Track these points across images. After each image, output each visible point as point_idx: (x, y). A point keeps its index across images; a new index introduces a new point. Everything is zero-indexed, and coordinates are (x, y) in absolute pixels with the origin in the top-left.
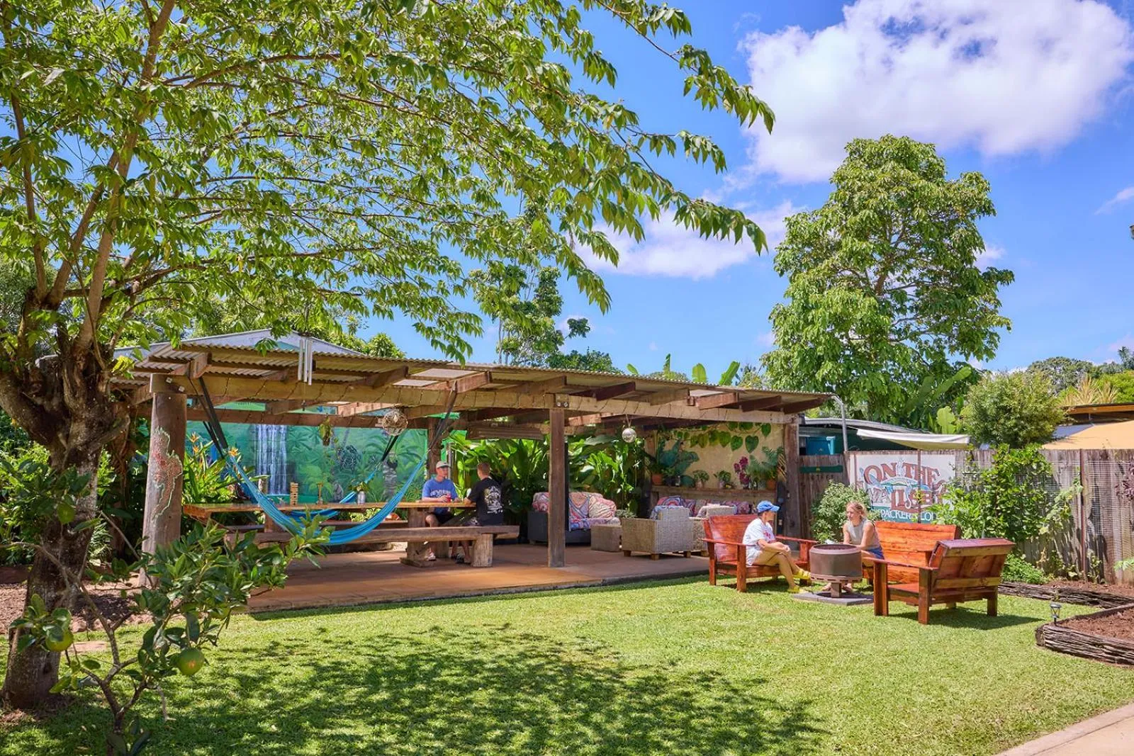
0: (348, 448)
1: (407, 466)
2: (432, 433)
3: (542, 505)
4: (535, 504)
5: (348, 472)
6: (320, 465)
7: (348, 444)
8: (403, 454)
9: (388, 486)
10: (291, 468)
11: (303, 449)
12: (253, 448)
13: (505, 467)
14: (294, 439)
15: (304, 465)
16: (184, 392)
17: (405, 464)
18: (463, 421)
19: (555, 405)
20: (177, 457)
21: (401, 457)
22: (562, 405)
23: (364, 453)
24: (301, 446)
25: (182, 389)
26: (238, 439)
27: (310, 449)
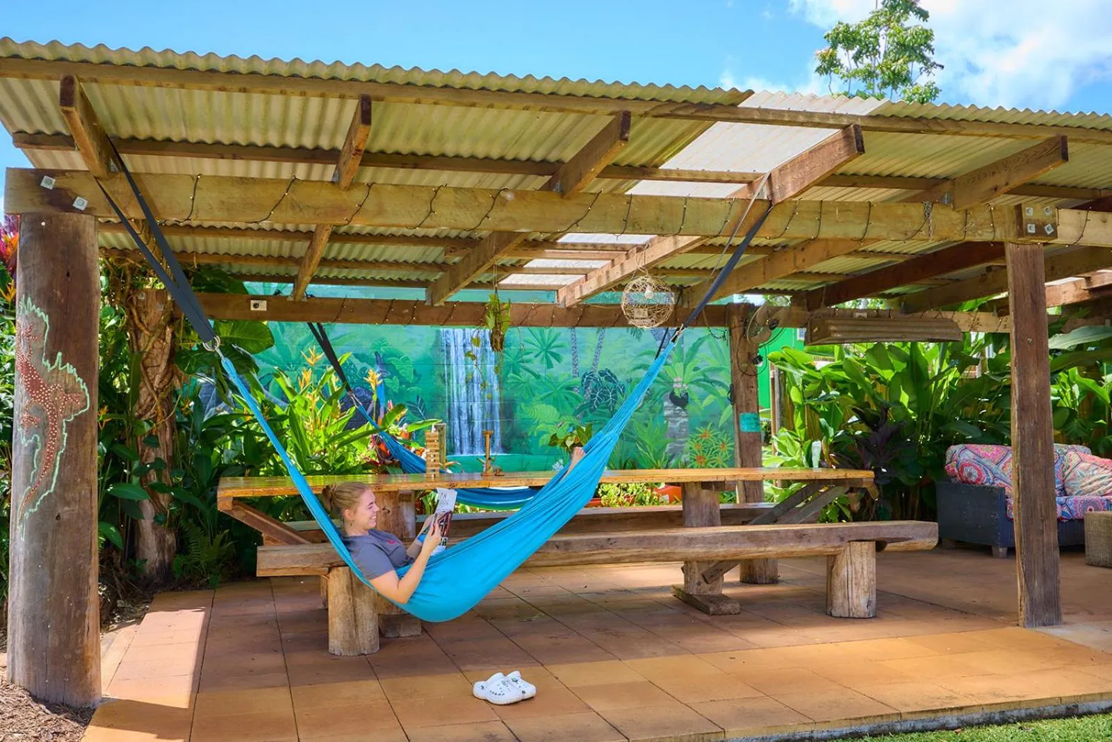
0: (602, 374)
1: (707, 402)
2: (737, 333)
3: (967, 470)
4: (951, 467)
5: (601, 414)
6: (556, 403)
7: (600, 367)
8: (696, 382)
9: (674, 436)
10: (508, 410)
11: (525, 376)
12: (442, 377)
13: (884, 398)
14: (510, 360)
15: (528, 403)
16: (88, 211)
17: (702, 399)
18: (797, 310)
19: (1022, 232)
20: (71, 370)
21: (694, 388)
22: (1040, 231)
23: (630, 381)
24: (523, 372)
25: (80, 204)
26: (417, 363)
27: (538, 377)
